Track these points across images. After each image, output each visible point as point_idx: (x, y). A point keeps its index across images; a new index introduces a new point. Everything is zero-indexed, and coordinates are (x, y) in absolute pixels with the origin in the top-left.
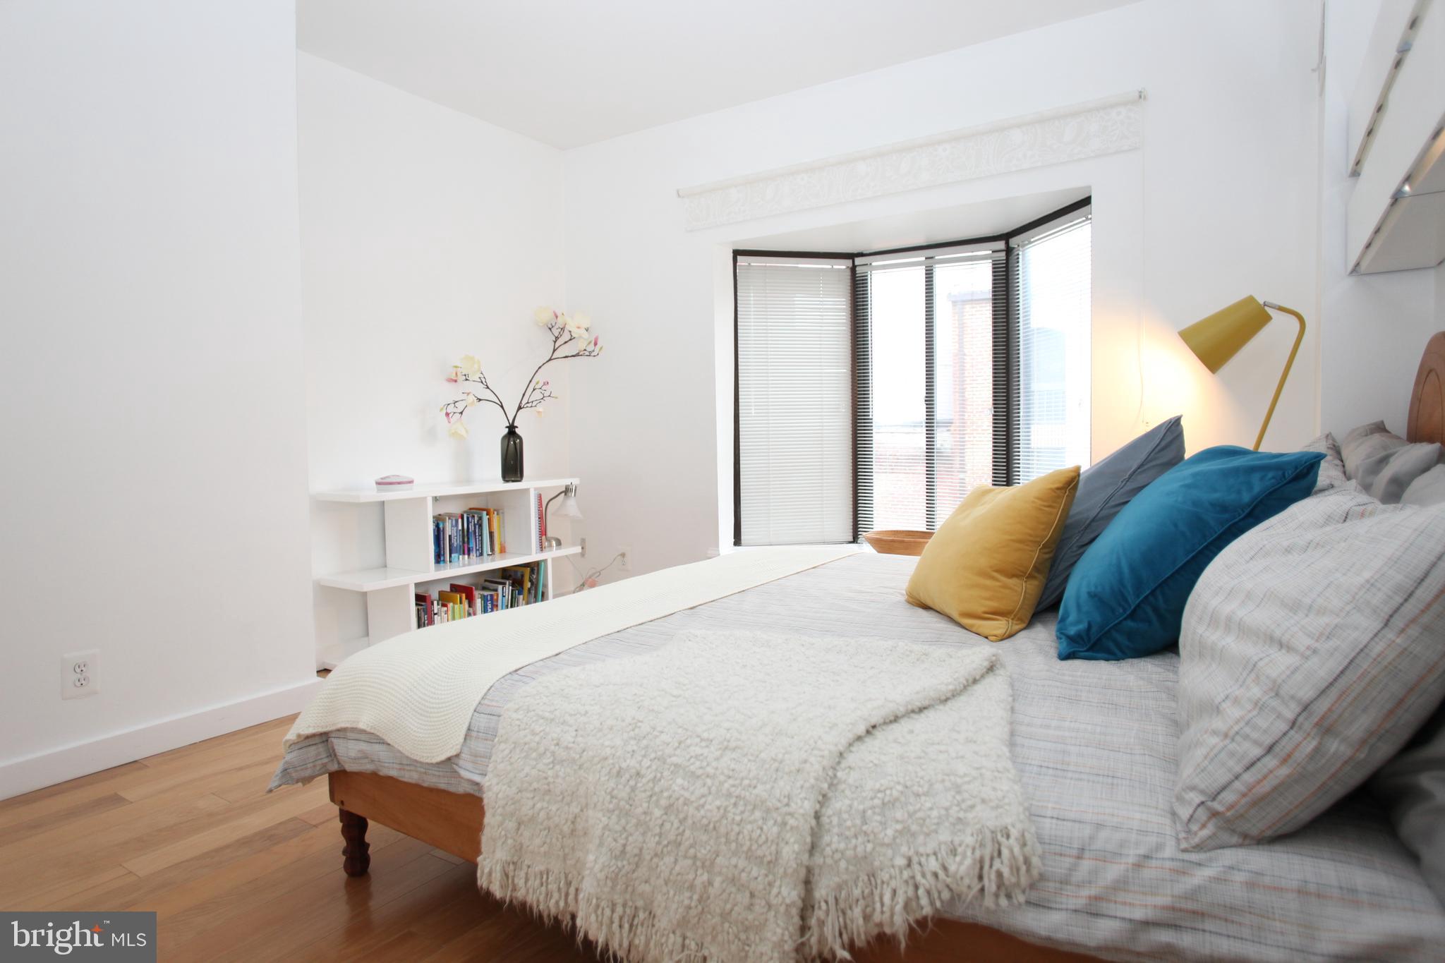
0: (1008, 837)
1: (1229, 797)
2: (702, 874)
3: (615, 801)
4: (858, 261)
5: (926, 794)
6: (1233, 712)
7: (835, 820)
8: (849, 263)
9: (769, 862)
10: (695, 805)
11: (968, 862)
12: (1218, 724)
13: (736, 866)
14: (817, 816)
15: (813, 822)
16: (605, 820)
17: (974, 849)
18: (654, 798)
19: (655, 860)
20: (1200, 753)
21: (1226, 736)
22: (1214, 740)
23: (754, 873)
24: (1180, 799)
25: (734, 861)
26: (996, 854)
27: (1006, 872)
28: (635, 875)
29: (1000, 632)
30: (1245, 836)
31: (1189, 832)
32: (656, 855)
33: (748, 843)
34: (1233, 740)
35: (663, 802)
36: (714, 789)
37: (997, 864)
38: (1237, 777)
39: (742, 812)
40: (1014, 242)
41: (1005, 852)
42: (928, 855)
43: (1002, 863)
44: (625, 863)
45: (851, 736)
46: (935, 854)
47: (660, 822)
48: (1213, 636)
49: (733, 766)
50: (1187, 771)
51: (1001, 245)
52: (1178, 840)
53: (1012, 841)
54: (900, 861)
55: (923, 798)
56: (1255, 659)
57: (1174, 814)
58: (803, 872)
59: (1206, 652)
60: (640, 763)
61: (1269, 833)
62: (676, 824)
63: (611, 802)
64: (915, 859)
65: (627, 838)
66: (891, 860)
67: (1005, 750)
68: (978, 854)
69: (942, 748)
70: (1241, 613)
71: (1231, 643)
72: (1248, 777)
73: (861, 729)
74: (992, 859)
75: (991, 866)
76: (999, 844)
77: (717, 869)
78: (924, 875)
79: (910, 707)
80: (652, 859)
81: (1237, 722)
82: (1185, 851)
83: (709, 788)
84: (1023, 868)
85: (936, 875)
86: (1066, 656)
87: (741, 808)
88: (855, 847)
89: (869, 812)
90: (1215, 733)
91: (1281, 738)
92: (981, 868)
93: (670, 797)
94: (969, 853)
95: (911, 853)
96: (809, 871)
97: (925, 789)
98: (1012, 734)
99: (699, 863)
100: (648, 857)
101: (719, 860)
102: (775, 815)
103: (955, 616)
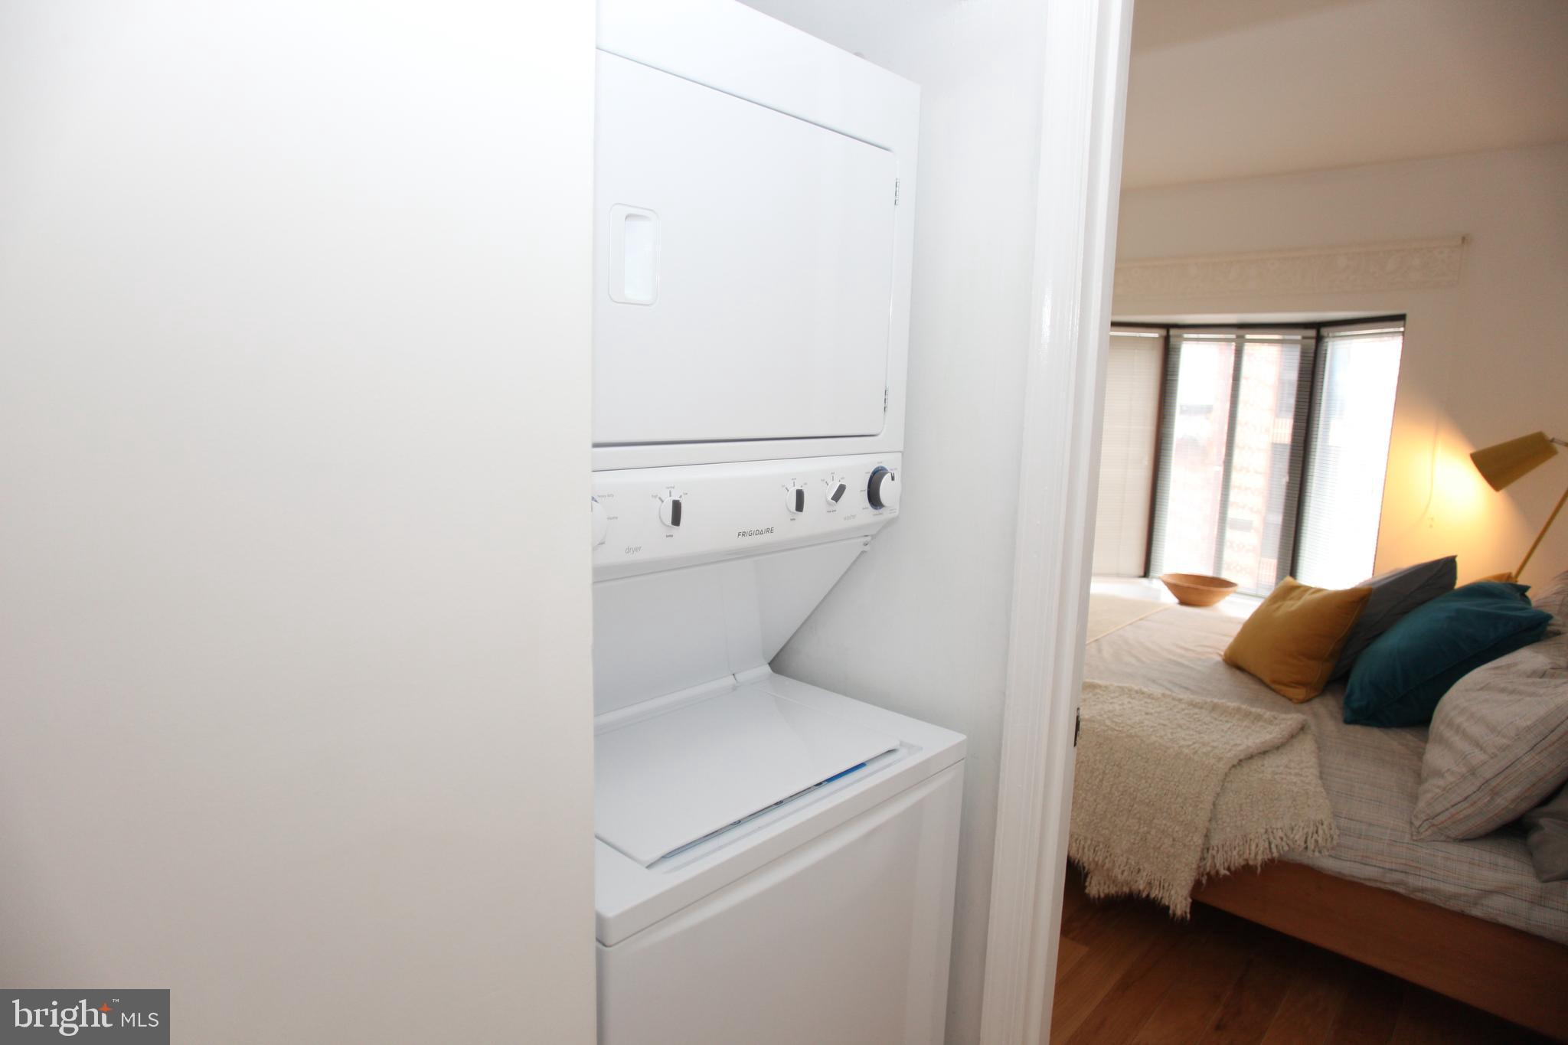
0: (1322, 824)
1: (1441, 818)
2: (1143, 827)
3: (1090, 786)
4: (1173, 332)
5: (1276, 799)
6: (1450, 778)
7: (1224, 807)
8: (1163, 332)
9: (1186, 824)
10: (1141, 792)
11: (1301, 833)
12: (1441, 782)
13: (1165, 825)
14: (1214, 804)
15: (1212, 807)
16: (1084, 795)
17: (1303, 828)
18: (1115, 786)
19: (1114, 818)
20: (1429, 795)
21: (1444, 789)
22: (1437, 790)
23: (1177, 829)
24: (1416, 817)
25: (1164, 822)
26: (1315, 831)
27: (1320, 840)
28: (1099, 825)
29: (1301, 697)
30: (1448, 837)
31: (1418, 832)
32: (1115, 815)
33: (1174, 814)
34: (1448, 792)
35: (1121, 789)
36: (1152, 785)
37: (1315, 836)
38: (1447, 809)
39: (1171, 798)
40: (1324, 331)
41: (1320, 832)
42: (1277, 829)
43: (1318, 836)
44: (1094, 818)
45: (1231, 765)
46: (1281, 828)
47: (1118, 798)
48: (1448, 734)
49: (1163, 774)
50: (1421, 804)
51: (1312, 333)
52: (1412, 835)
53: (1325, 826)
54: (1263, 831)
55: (1275, 802)
56: (1467, 753)
57: (1411, 823)
58: (1205, 831)
59: (1442, 740)
60: (1105, 766)
61: (1460, 837)
62: (1129, 801)
63: (1087, 786)
64: (1270, 830)
65: (1096, 805)
66: (1256, 829)
67: (1319, 782)
68: (1306, 830)
69: (1284, 776)
70: (1465, 725)
71: (1457, 740)
72: (1453, 810)
73: (1235, 762)
74: (1313, 834)
75: (1312, 837)
76: (1317, 827)
77: (1153, 825)
78: (1275, 838)
79: (1259, 751)
80: (1111, 817)
81: (1451, 783)
82: (1414, 841)
83: (1150, 784)
84: (1329, 840)
85: (1282, 839)
86: (1348, 721)
87: (1169, 796)
88: (1236, 822)
89: (1244, 805)
90: (1439, 787)
91: (1472, 794)
92: (1306, 838)
93: (1125, 786)
94: (1301, 829)
95: (1268, 827)
96: (1208, 830)
97: (1276, 796)
98: (1321, 773)
99: (1142, 822)
100: (1109, 816)
101: (1155, 821)
102: (1190, 801)
103: (1267, 680)
